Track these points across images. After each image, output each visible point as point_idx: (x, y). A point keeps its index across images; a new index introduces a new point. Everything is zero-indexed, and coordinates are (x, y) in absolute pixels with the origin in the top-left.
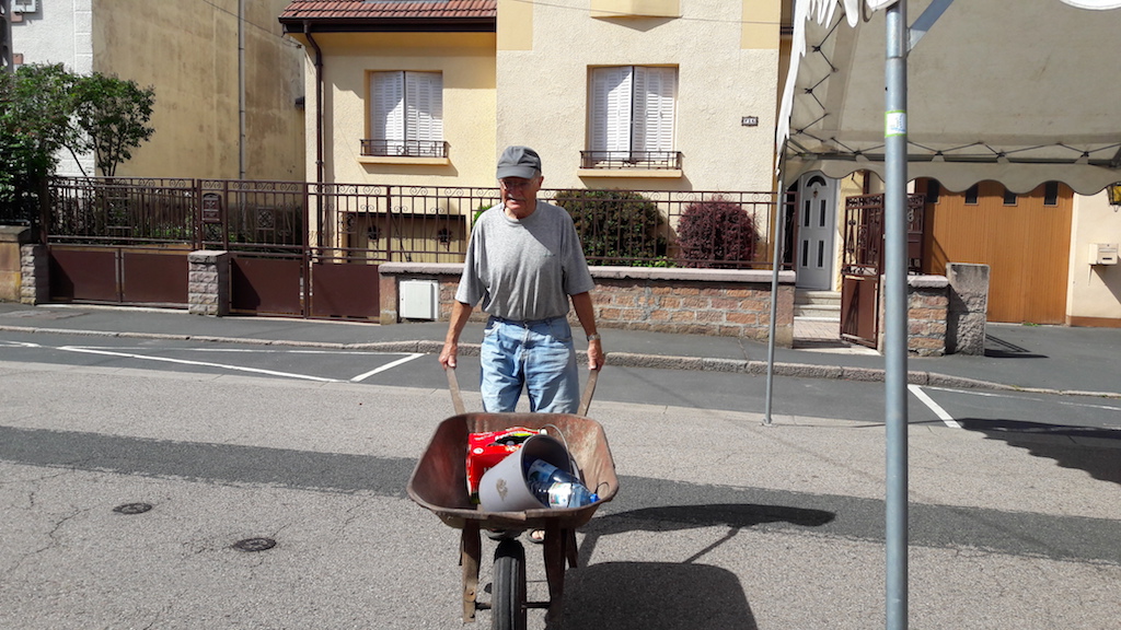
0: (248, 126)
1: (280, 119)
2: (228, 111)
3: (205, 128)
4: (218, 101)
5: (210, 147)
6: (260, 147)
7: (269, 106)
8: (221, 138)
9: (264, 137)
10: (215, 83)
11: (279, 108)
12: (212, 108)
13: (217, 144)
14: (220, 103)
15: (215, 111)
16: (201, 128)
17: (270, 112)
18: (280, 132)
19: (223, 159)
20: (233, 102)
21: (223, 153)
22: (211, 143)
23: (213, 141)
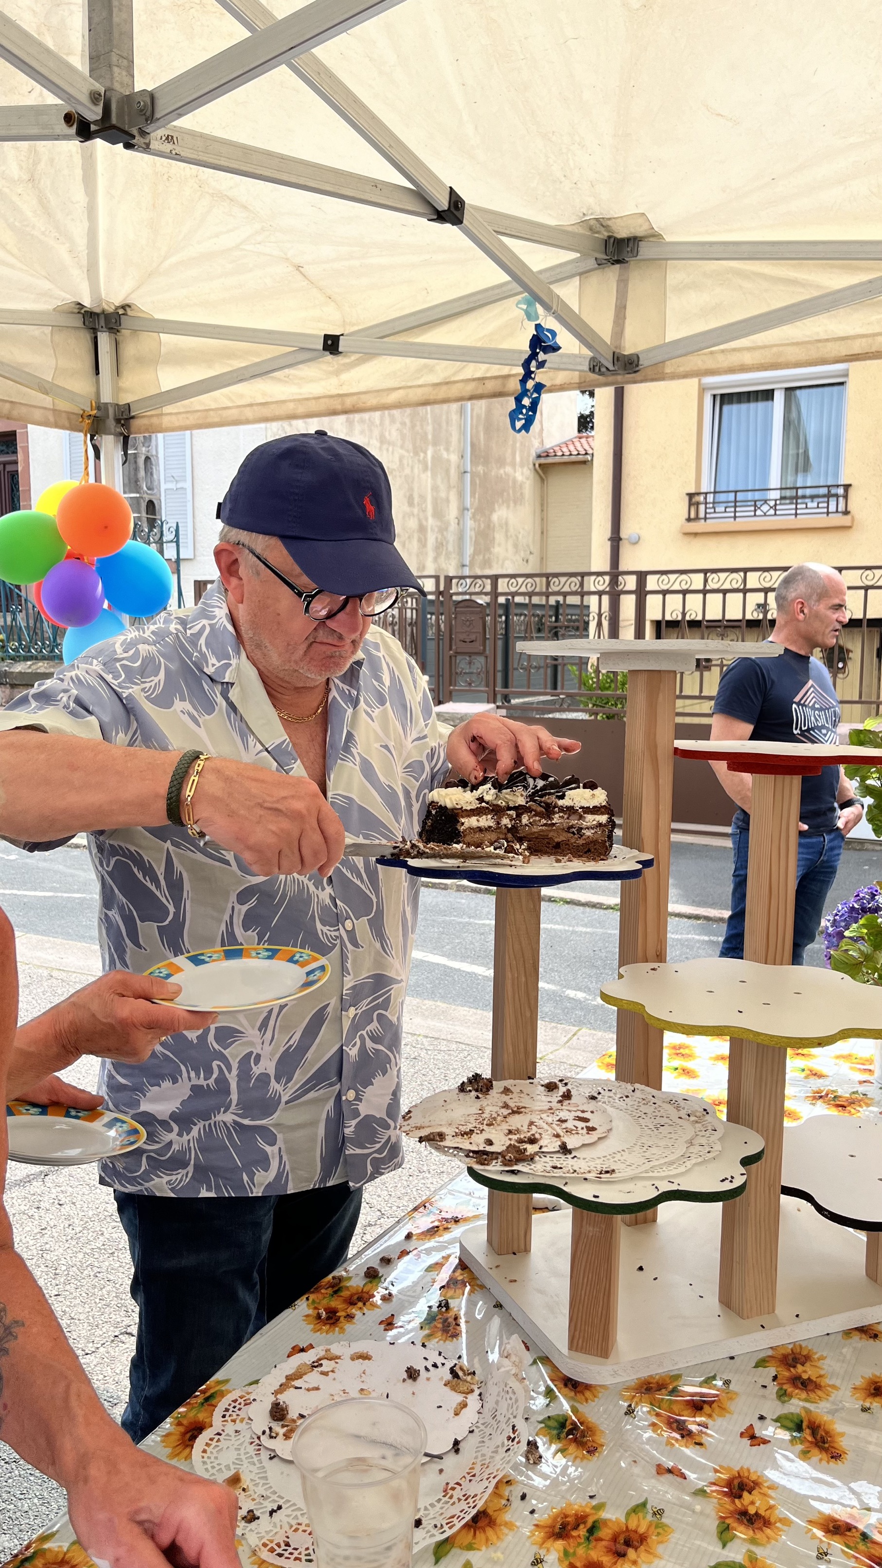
0: (472, 494)
1: (515, 481)
2: (447, 471)
3: (416, 500)
4: (433, 457)
5: (422, 529)
6: (489, 526)
7: (501, 462)
8: (438, 514)
9: (493, 510)
10: (430, 428)
11: (513, 465)
12: (425, 469)
13: (431, 522)
14: (437, 458)
15: (429, 473)
16: (411, 500)
17: (502, 471)
18: (515, 503)
19: (439, 546)
20: (454, 458)
21: (440, 537)
22: (424, 523)
23: (427, 519)
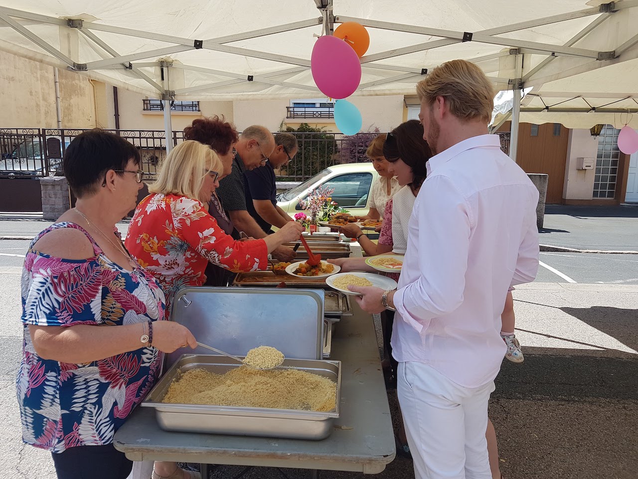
0: (61, 91)
1: (80, 87)
2: (48, 81)
3: (34, 93)
5: (38, 105)
6: (69, 105)
7: (74, 79)
8: (45, 99)
9: (71, 98)
11: (79, 80)
12: (37, 80)
13: (42, 103)
14: (42, 77)
15: (39, 82)
16: (31, 93)
17: (74, 82)
18: (81, 95)
19: (46, 113)
20: (51, 76)
21: (46, 109)
22: (39, 103)
23: (40, 102)
